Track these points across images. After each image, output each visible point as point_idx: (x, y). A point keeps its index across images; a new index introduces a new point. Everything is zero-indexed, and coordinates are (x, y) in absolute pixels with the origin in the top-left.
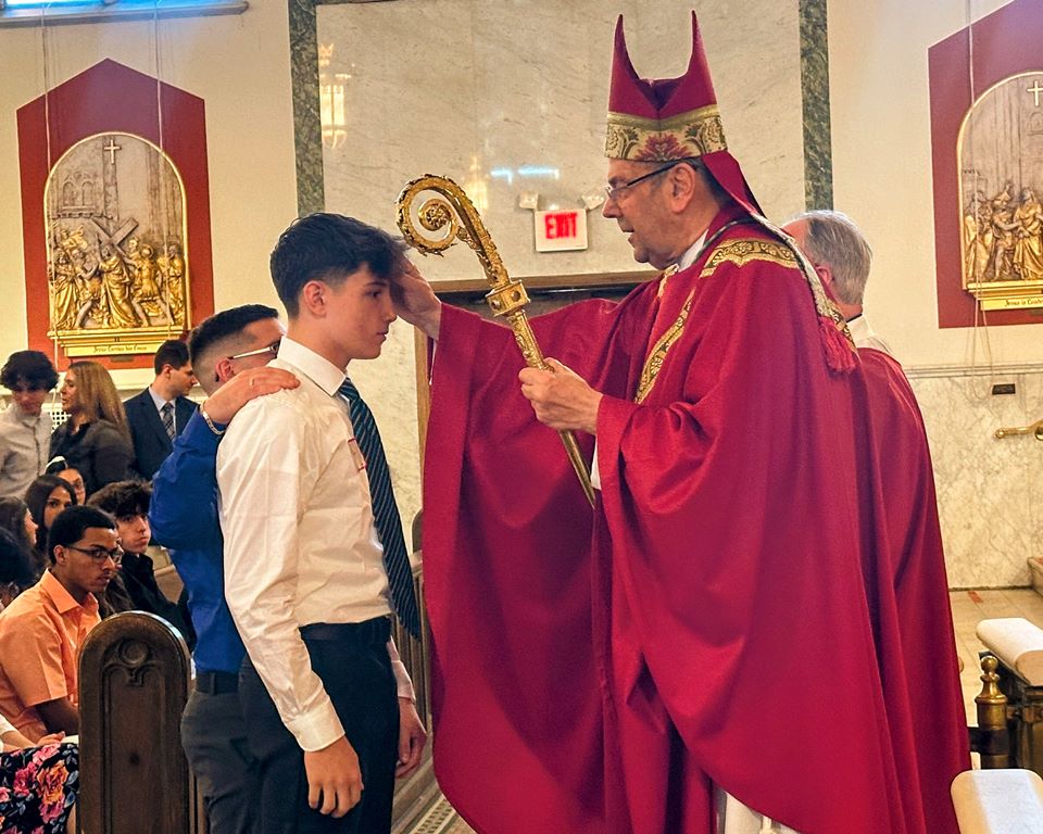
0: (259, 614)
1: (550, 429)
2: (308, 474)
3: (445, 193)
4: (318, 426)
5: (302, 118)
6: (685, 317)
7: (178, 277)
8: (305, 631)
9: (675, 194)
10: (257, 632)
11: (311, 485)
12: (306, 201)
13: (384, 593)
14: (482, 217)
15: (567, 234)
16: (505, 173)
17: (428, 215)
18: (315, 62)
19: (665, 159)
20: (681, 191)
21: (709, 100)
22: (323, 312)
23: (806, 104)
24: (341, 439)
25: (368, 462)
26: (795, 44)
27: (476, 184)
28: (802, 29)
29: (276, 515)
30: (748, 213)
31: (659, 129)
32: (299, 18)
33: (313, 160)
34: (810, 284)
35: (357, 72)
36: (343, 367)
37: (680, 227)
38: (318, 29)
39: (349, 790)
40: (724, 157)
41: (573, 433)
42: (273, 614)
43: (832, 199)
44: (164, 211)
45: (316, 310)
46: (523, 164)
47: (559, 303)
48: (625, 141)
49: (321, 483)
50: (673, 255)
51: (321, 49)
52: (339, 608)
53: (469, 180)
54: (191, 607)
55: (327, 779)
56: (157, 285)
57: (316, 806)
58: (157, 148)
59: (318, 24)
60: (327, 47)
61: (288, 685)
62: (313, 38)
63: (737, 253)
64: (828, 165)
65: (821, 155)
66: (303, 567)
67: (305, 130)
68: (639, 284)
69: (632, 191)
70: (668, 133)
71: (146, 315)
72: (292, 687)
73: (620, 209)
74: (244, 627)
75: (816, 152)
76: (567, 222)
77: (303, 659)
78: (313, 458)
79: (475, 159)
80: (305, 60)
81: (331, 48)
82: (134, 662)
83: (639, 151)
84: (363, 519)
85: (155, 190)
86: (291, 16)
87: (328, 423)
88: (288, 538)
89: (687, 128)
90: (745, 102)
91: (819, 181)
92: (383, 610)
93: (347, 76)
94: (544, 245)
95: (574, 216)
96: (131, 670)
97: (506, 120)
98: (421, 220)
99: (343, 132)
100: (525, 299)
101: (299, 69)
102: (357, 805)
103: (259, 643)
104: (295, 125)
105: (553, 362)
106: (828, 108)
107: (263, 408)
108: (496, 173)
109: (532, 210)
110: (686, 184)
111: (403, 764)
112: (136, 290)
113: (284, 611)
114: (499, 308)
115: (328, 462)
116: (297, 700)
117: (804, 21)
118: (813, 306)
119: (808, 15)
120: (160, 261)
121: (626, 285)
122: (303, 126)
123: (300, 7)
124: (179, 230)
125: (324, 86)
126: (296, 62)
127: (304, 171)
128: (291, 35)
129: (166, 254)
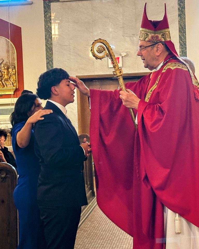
5: (47, 32)
7: (14, 74)
9: (157, 51)
12: (48, 54)
17: (99, 49)
18: (50, 18)
19: (155, 42)
20: (159, 50)
21: (167, 27)
26: (177, 13)
28: (179, 9)
31: (155, 34)
32: (46, 6)
33: (50, 43)
35: (61, 20)
37: (158, 60)
38: (51, 9)
40: (170, 42)
44: (10, 57)
48: (145, 36)
51: (52, 14)
56: (9, 76)
58: (8, 40)
59: (51, 7)
60: (53, 13)
62: (50, 11)
63: (172, 66)
65: (184, 42)
67: (48, 36)
70: (157, 35)
71: (6, 84)
75: (182, 41)
80: (48, 17)
82: (2, 176)
83: (149, 39)
85: (8, 51)
86: (44, 5)
89: (162, 34)
91: (183, 49)
93: (59, 21)
94: (110, 66)
95: (118, 58)
96: (2, 178)
97: (101, 33)
98: (97, 50)
99: (58, 36)
104: (45, 34)
105: (129, 90)
106: (186, 30)
110: (160, 48)
112: (3, 78)
114: (116, 75)
119: (180, 5)
120: (9, 70)
122: (47, 34)
123: (46, 3)
124: (14, 62)
125: (53, 24)
126: (45, 18)
127: (48, 46)
128: (44, 11)
129: (11, 68)
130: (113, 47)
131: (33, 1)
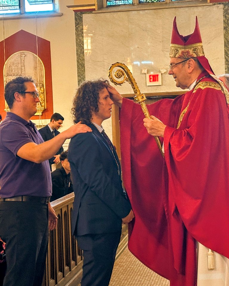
3: (122, 68)
5: (79, 47)
7: (42, 93)
9: (189, 68)
12: (80, 71)
14: (133, 75)
15: (156, 81)
16: (137, 63)
17: (117, 74)
18: (82, 31)
19: (186, 57)
20: (191, 67)
21: (200, 41)
23: (225, 43)
26: (222, 25)
27: (129, 66)
30: (209, 74)
31: (185, 48)
32: (78, 18)
33: (82, 59)
35: (94, 33)
37: (190, 77)
41: (158, 137)
44: (38, 74)
46: (143, 60)
48: (175, 52)
50: (187, 85)
51: (84, 27)
53: (128, 64)
58: (36, 56)
59: (83, 20)
60: (86, 26)
62: (82, 24)
63: (203, 86)
67: (79, 50)
70: (187, 50)
73: (173, 72)
75: (228, 57)
76: (155, 77)
79: (129, 59)
80: (79, 30)
81: (87, 26)
83: (179, 55)
85: (36, 68)
86: (75, 17)
89: (193, 49)
90: (207, 42)
93: (91, 35)
94: (149, 84)
95: (158, 75)
97: (138, 47)
98: (115, 75)
99: (90, 51)
100: (145, 98)
101: (78, 33)
104: (77, 49)
108: (135, 63)
109: (145, 74)
110: (192, 65)
114: (138, 101)
117: (224, 18)
121: (173, 95)
123: (78, 15)
124: (43, 79)
125: (85, 38)
126: (77, 31)
127: (79, 62)
128: (75, 23)
129: (39, 86)
130: (152, 63)
131: (63, 12)
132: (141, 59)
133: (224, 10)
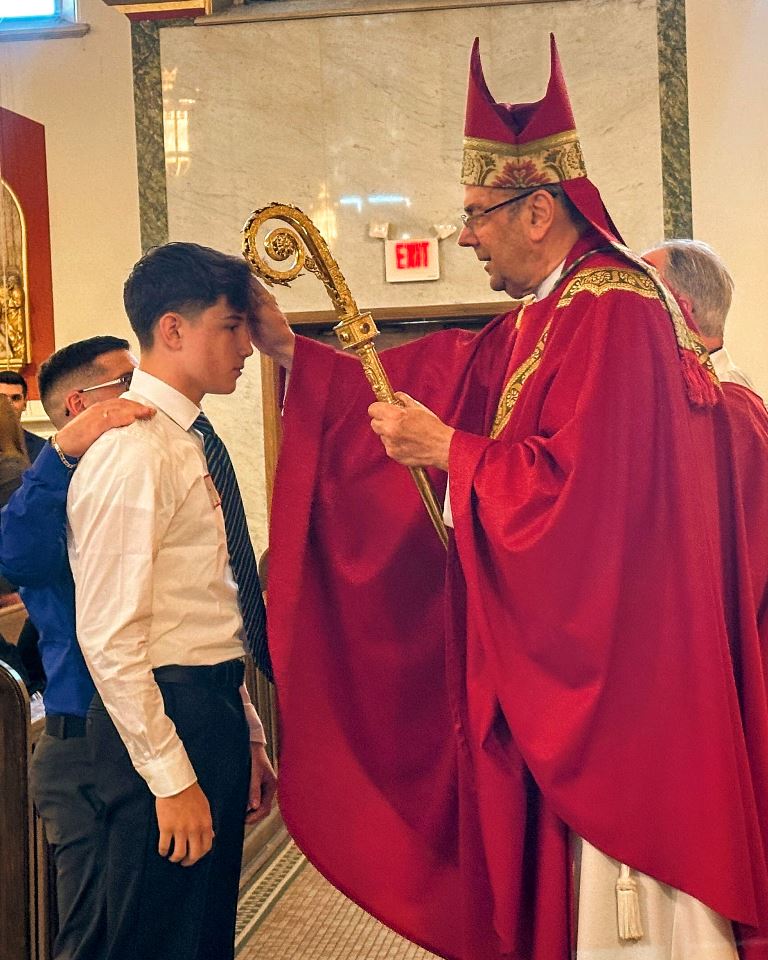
0: (113, 655)
1: (400, 465)
2: (162, 511)
3: (290, 222)
4: (175, 462)
5: (145, 144)
6: (542, 349)
7: (17, 309)
8: (159, 673)
9: (533, 222)
10: (109, 673)
11: (166, 522)
12: (149, 230)
13: (239, 634)
14: (330, 247)
15: (419, 264)
16: (355, 201)
17: (275, 244)
18: (158, 87)
19: (524, 186)
20: (541, 219)
21: (566, 124)
22: (179, 346)
23: (664, 128)
24: (197, 476)
25: (223, 500)
26: (654, 68)
27: (325, 212)
28: (660, 52)
29: (130, 553)
30: (607, 242)
31: (518, 155)
32: (141, 41)
33: (157, 188)
34: (671, 316)
35: (202, 97)
36: (197, 401)
37: (539, 256)
38: (162, 53)
39: (201, 837)
40: (583, 183)
41: (425, 469)
42: (126, 654)
43: (691, 228)
44: (2, 240)
45: (172, 343)
46: (374, 192)
47: (410, 334)
48: (482, 167)
49: (177, 519)
50: (531, 284)
51: (165, 73)
52: (195, 649)
53: (318, 207)
54: (42, 648)
55: (179, 826)
57: (166, 853)
59: (161, 48)
60: (170, 71)
61: (142, 728)
62: (156, 62)
63: (594, 283)
64: (687, 192)
65: (681, 182)
66: (158, 607)
67: (148, 157)
68: (495, 316)
69: (489, 218)
70: (527, 159)
72: (146, 731)
73: (476, 237)
74: (97, 667)
75: (675, 179)
76: (418, 250)
77: (157, 701)
78: (169, 495)
79: (323, 187)
80: (149, 84)
81: (174, 72)
83: (497, 177)
84: (218, 559)
86: (134, 39)
87: (183, 459)
88: (144, 576)
89: (546, 154)
90: (602, 127)
91: (677, 208)
92: (238, 652)
93: (191, 101)
94: (394, 275)
95: (425, 245)
97: (355, 146)
98: (267, 250)
99: (187, 159)
100: (374, 331)
101: (143, 94)
102: (208, 853)
103: (112, 685)
104: (139, 152)
105: (404, 397)
107: (118, 443)
108: (345, 201)
109: (382, 240)
110: (545, 211)
111: (253, 811)
113: (138, 652)
114: (348, 340)
115: (184, 497)
116: (150, 744)
117: (662, 43)
118: (674, 338)
119: (666, 38)
121: (481, 316)
122: (146, 153)
123: (143, 30)
124: (18, 260)
125: (168, 111)
126: (139, 88)
127: (147, 199)
128: (134, 59)
129: (5, 284)
130: (405, 203)
131: (89, 22)
132: (365, 188)
133: (662, 14)
